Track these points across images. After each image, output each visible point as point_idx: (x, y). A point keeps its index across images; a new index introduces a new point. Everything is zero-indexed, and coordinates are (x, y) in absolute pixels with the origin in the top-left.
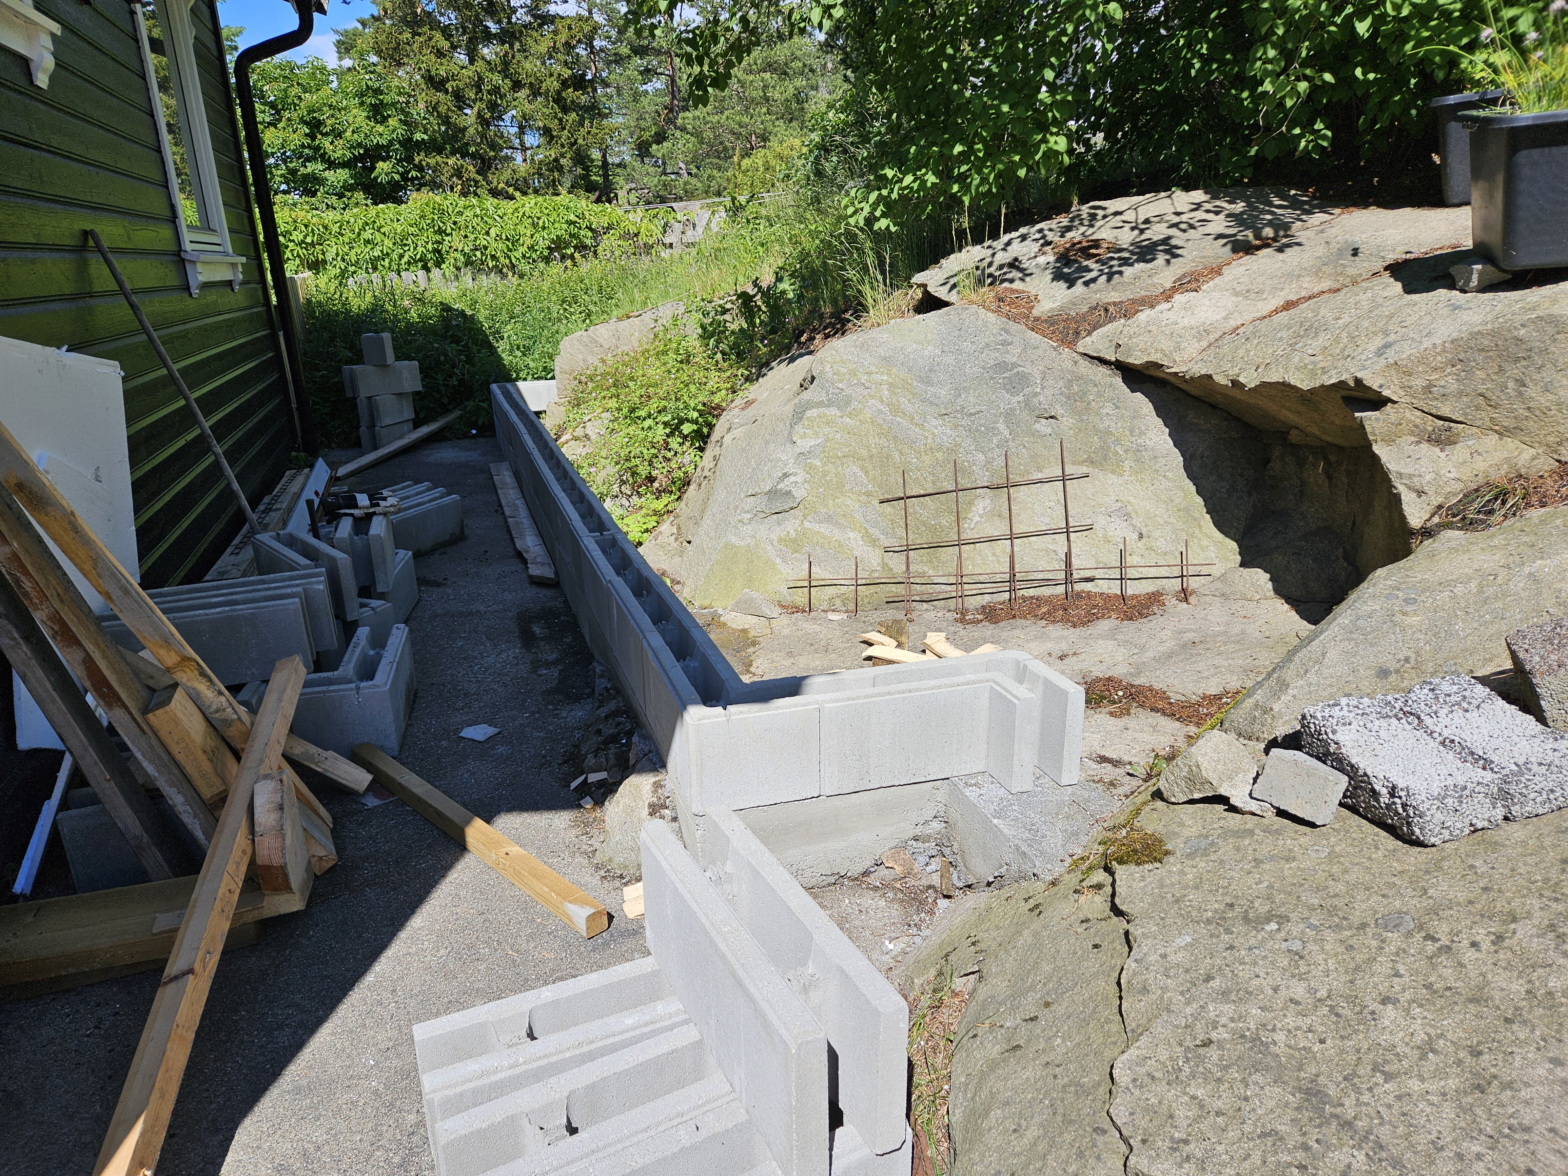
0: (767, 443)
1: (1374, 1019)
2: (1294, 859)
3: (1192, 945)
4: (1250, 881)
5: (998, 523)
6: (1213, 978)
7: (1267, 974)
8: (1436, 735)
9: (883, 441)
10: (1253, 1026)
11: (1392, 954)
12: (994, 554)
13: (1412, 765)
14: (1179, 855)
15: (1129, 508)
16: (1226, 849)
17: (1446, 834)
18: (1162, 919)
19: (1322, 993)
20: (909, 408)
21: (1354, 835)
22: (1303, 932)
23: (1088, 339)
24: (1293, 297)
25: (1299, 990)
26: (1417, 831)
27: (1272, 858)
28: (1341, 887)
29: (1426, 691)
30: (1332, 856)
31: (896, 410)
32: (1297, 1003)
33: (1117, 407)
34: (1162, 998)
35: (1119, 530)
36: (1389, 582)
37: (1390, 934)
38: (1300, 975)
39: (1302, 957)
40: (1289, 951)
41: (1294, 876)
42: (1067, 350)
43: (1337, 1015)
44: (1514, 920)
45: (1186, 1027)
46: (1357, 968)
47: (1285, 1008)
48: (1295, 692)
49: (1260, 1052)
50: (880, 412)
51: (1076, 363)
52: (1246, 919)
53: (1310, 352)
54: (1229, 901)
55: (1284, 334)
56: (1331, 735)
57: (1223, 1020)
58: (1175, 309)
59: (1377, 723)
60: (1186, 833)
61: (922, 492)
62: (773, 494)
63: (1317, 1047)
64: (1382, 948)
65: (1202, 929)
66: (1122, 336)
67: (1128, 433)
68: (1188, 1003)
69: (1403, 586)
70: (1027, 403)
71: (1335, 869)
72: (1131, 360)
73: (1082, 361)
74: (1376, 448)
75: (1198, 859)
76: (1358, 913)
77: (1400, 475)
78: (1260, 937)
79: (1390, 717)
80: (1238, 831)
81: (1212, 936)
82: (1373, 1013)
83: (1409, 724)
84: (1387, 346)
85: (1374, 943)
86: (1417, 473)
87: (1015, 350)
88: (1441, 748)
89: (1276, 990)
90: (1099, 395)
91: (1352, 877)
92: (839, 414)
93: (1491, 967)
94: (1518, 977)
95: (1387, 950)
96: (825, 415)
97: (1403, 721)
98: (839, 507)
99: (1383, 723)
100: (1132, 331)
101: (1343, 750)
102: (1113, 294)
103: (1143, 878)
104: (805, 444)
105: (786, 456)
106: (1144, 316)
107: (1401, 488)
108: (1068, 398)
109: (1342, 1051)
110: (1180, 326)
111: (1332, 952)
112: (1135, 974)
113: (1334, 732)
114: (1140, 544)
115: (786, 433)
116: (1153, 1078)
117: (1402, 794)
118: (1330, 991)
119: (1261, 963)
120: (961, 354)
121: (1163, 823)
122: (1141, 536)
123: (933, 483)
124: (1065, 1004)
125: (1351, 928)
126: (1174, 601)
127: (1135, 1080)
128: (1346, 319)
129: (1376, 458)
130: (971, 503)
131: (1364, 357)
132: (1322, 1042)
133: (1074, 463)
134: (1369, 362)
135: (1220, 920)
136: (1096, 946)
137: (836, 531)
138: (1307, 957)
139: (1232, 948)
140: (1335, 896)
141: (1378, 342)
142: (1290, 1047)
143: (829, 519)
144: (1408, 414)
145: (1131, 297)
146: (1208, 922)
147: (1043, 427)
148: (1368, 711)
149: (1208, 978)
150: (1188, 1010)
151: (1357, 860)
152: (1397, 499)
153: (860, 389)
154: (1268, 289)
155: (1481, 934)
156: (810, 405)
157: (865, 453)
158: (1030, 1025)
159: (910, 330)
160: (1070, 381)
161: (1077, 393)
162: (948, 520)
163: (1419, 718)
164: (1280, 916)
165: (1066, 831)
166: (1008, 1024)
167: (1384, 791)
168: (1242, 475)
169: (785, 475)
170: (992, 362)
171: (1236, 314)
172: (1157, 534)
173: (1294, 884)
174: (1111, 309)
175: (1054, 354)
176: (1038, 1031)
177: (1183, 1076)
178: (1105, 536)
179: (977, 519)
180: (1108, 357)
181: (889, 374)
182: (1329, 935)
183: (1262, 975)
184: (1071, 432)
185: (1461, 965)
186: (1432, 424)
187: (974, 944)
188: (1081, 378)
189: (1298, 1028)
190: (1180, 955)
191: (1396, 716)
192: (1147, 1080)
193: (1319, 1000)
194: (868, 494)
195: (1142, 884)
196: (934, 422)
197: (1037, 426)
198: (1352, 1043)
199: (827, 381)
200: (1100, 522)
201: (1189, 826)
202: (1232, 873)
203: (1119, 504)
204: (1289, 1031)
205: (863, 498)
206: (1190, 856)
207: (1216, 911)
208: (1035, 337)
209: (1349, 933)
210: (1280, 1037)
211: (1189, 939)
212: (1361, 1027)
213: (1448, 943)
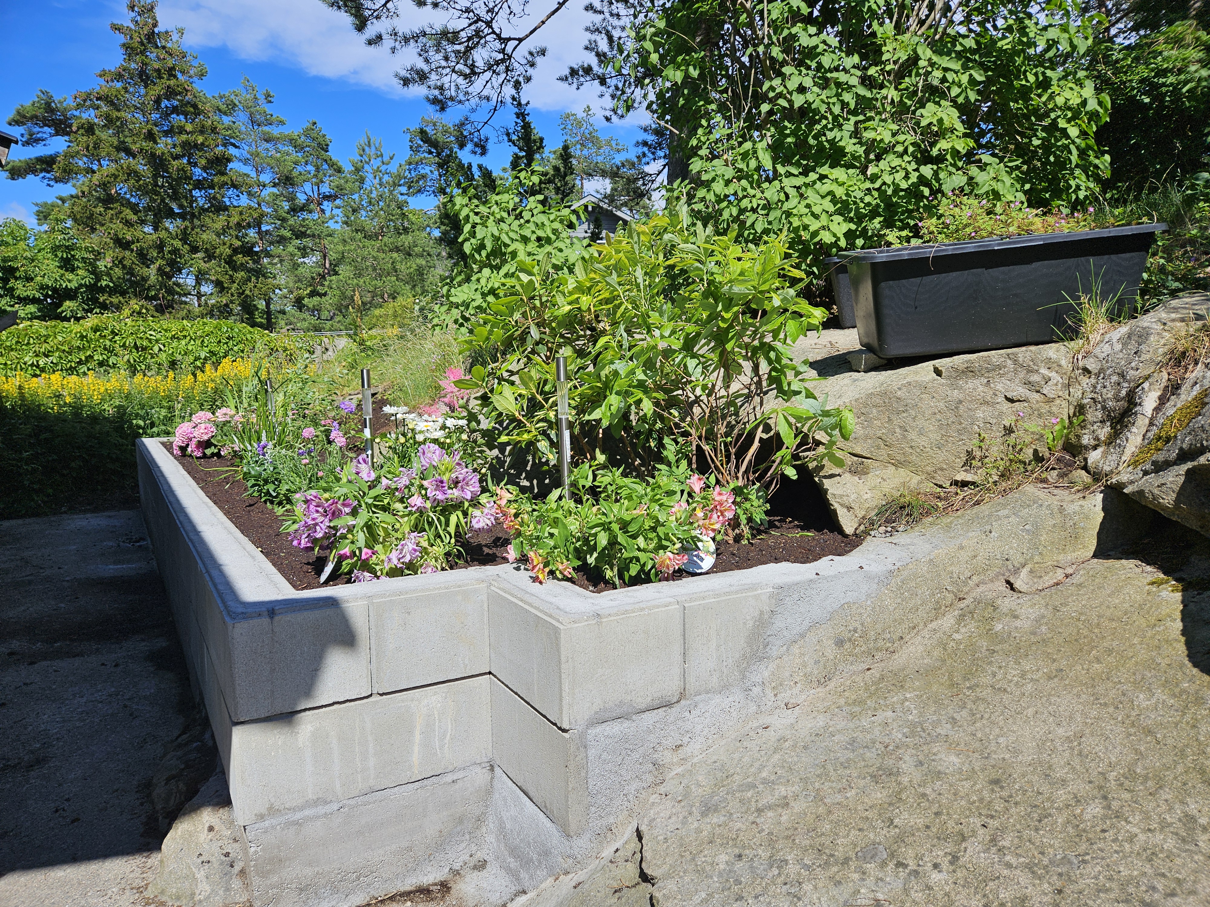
3: (706, 900)
16: (734, 803)
22: (798, 874)
28: (826, 827)
37: (869, 866)
41: (789, 821)
44: (964, 839)
54: (737, 851)
64: (864, 880)
65: (715, 883)
71: (821, 810)
76: (841, 849)
77: (835, 496)
78: (764, 884)
85: (857, 876)
86: (845, 494)
93: (952, 886)
94: (976, 893)
103: (666, 840)
107: (836, 506)
111: (824, 890)
125: (836, 863)
139: (741, 898)
140: (822, 835)
152: (834, 513)
155: (940, 854)
164: (780, 861)
173: (789, 829)
182: (820, 873)
185: (930, 888)
186: (850, 459)
195: (665, 846)
207: (726, 863)
209: (836, 869)
211: (704, 895)
213: (915, 868)
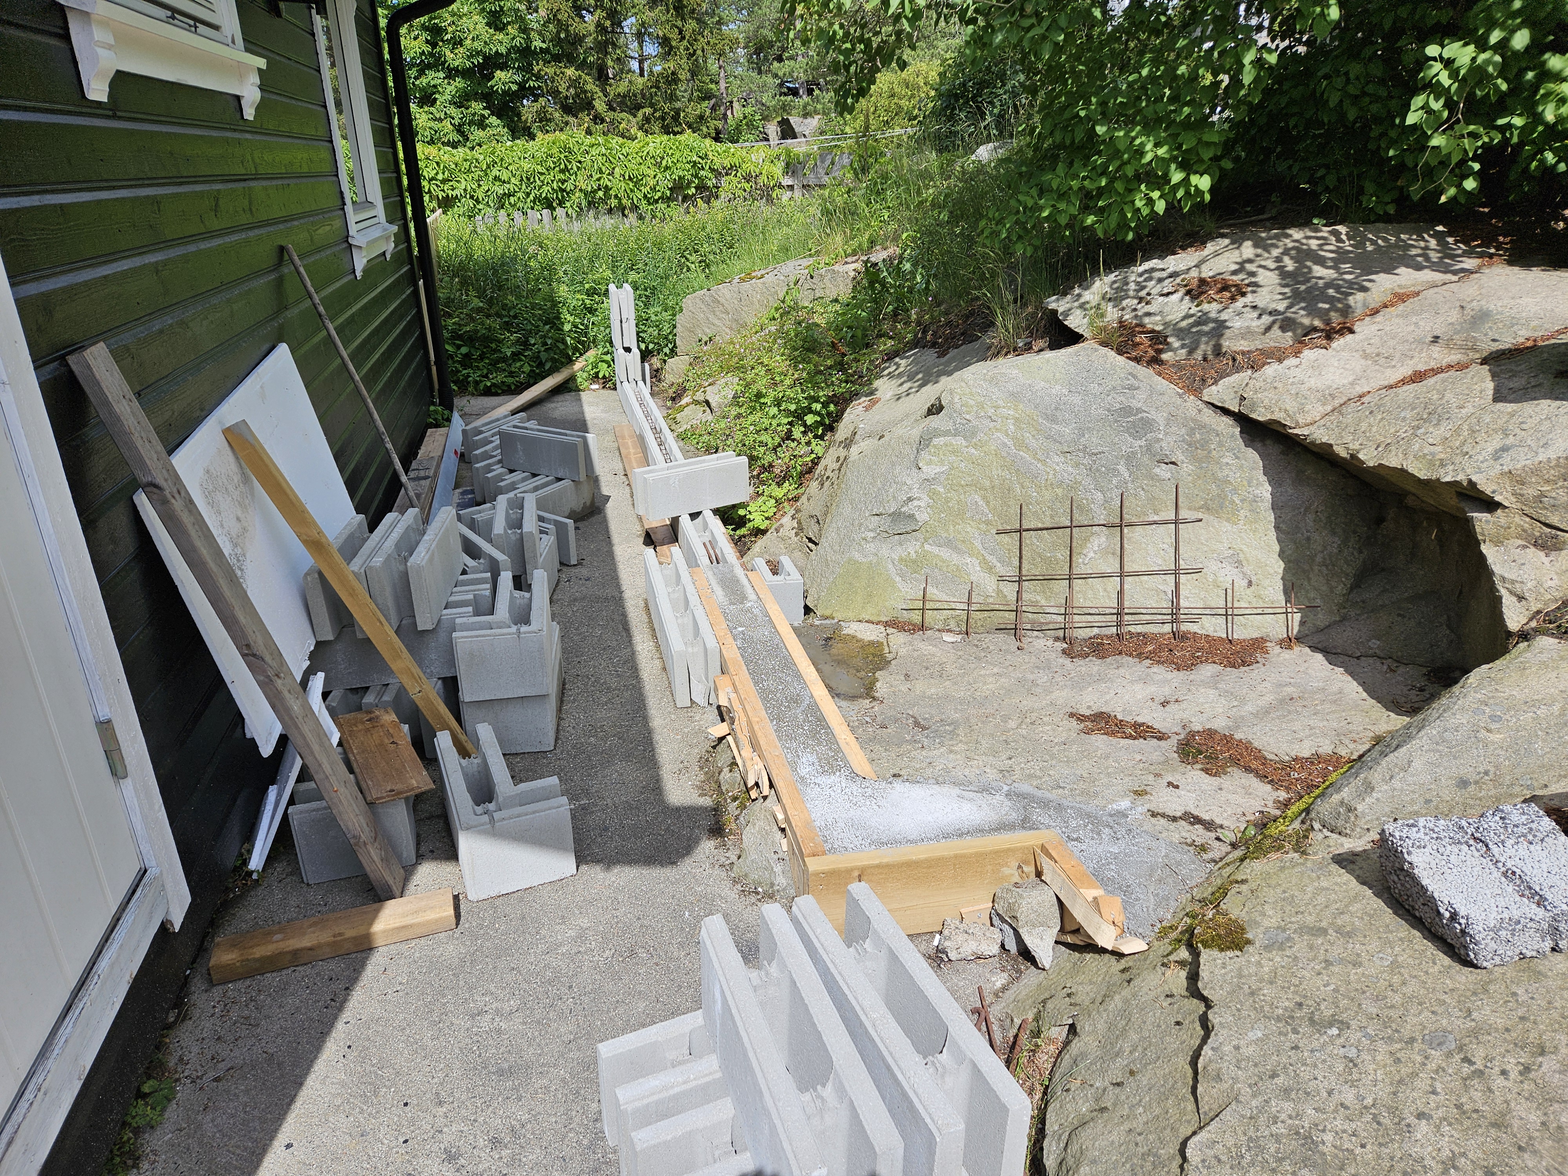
0: (893, 464)
1: (1409, 1132)
2: (1360, 964)
3: (1262, 1040)
4: (1319, 983)
5: (1112, 561)
6: (1278, 1076)
7: (1325, 1077)
8: (1500, 865)
9: (1006, 474)
10: (1307, 1125)
11: (1433, 1071)
12: (1105, 590)
13: (1474, 894)
14: (1257, 946)
15: (1241, 555)
16: (1300, 946)
17: (1497, 960)
18: (1238, 1010)
19: (1369, 1101)
20: (1033, 443)
21: (1416, 947)
22: (1359, 1041)
23: (1214, 387)
24: (1422, 368)
25: (1349, 1096)
26: (1472, 956)
27: (1341, 961)
28: (1397, 999)
29: (1497, 818)
30: (1395, 966)
31: (1020, 444)
32: (1347, 1108)
33: (1237, 458)
34: (1233, 1088)
35: (1227, 574)
36: (1479, 696)
37: (1433, 1052)
38: (1352, 1081)
39: (1355, 1065)
40: (1345, 1057)
41: (1359, 981)
42: (1192, 397)
43: (1379, 1123)
44: (1542, 1053)
45: (1251, 1118)
46: (1401, 1082)
47: (1336, 1111)
48: (1379, 795)
49: (1310, 1149)
50: (1005, 445)
51: (1200, 411)
52: (1312, 1021)
53: (1431, 441)
54: (1298, 999)
55: (1408, 414)
56: (1406, 856)
57: (1283, 1116)
58: (1303, 366)
59: (1449, 848)
60: (1266, 923)
61: (1040, 525)
62: (897, 516)
63: (1358, 1150)
64: (1425, 1064)
65: (1273, 1026)
66: (1247, 389)
67: (1245, 483)
68: (1254, 1096)
69: (1491, 701)
70: (1149, 448)
71: (1396, 979)
72: (1253, 416)
73: (1206, 410)
74: (1484, 548)
75: (1274, 952)
76: (1409, 1027)
77: (1504, 579)
78: (1322, 1041)
79: (1461, 844)
80: (1312, 928)
81: (1280, 1033)
82: (1409, 1125)
83: (1478, 850)
84: (1505, 449)
85: (1419, 1059)
86: (1519, 579)
87: (1141, 395)
88: (1503, 879)
89: (1330, 1093)
90: (1221, 444)
91: (1408, 990)
92: (964, 443)
93: (1515, 1096)
94: (1537, 1108)
95: (1429, 1067)
96: (951, 444)
97: (1472, 848)
98: (960, 533)
99: (1455, 849)
100: (1258, 385)
101: (1416, 871)
102: (1242, 342)
103: (1224, 966)
104: (929, 471)
105: (912, 479)
106: (1271, 370)
107: (1503, 592)
108: (1190, 445)
109: (1379, 1157)
110: (1307, 386)
111: (1382, 1063)
112: (1210, 1061)
113: (1409, 853)
114: (1248, 591)
115: (912, 457)
116: (1219, 1161)
117: (1463, 921)
118: (1375, 1100)
119: (1320, 1066)
120: (1087, 395)
121: (1246, 909)
122: (1250, 584)
123: (1052, 517)
124: (1148, 1076)
125: (1401, 1041)
126: (1277, 649)
127: (1203, 1161)
128: (1469, 409)
129: (1482, 558)
130: (1086, 540)
131: (1481, 459)
132: (1363, 1146)
133: (1190, 509)
134: (1485, 464)
135: (1288, 1019)
136: (1178, 1023)
137: (955, 555)
138: (1360, 1066)
139: (1296, 1048)
140: (1392, 1007)
141: (1496, 443)
142: (1335, 1147)
143: (949, 544)
144: (1517, 519)
145: (1260, 347)
146: (1279, 1019)
147: (1163, 472)
148: (1442, 835)
149: (1274, 1075)
150: (1254, 1103)
151: (1415, 973)
152: (1497, 601)
153: (987, 422)
154: (1398, 355)
155: (1512, 1064)
156: (937, 433)
157: (987, 483)
158: (1117, 1090)
159: (1040, 368)
160: (1193, 429)
161: (1198, 441)
162: (1062, 554)
163: (1487, 846)
164: (1342, 1022)
165: (1157, 895)
166: (1098, 1084)
167: (1447, 915)
168: (1355, 532)
169: (910, 499)
170: (1118, 406)
171: (1363, 380)
172: (1266, 583)
173: (1357, 990)
174: (1239, 358)
175: (1179, 401)
176: (1123, 1097)
177: (1244, 1162)
178: (1215, 581)
179: (1092, 554)
180: (1232, 408)
181: (1016, 410)
182: (1382, 1047)
183: (1320, 1078)
184: (1190, 478)
185: (1490, 1090)
186: (1539, 530)
187: (1069, 995)
188: (1204, 427)
189: (1344, 1131)
190: (1251, 1049)
191: (1467, 843)
192: (1214, 1162)
193: (1365, 1107)
194: (988, 523)
195: (1223, 971)
196: (1057, 459)
197: (1157, 470)
198: (1387, 1151)
199: (955, 411)
200: (1212, 567)
201: (1269, 916)
202: (1305, 973)
203: (1231, 552)
204: (1337, 1133)
205: (983, 527)
206: (1268, 948)
207: (1286, 1009)
208: (1161, 383)
209: (1398, 1046)
210: (1328, 1137)
211: (1260, 1034)
212: (1397, 1137)
213: (1482, 1068)
